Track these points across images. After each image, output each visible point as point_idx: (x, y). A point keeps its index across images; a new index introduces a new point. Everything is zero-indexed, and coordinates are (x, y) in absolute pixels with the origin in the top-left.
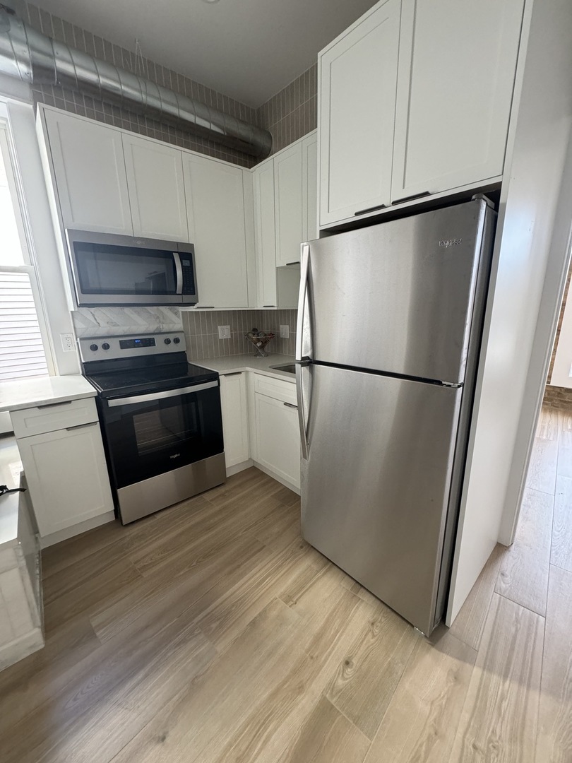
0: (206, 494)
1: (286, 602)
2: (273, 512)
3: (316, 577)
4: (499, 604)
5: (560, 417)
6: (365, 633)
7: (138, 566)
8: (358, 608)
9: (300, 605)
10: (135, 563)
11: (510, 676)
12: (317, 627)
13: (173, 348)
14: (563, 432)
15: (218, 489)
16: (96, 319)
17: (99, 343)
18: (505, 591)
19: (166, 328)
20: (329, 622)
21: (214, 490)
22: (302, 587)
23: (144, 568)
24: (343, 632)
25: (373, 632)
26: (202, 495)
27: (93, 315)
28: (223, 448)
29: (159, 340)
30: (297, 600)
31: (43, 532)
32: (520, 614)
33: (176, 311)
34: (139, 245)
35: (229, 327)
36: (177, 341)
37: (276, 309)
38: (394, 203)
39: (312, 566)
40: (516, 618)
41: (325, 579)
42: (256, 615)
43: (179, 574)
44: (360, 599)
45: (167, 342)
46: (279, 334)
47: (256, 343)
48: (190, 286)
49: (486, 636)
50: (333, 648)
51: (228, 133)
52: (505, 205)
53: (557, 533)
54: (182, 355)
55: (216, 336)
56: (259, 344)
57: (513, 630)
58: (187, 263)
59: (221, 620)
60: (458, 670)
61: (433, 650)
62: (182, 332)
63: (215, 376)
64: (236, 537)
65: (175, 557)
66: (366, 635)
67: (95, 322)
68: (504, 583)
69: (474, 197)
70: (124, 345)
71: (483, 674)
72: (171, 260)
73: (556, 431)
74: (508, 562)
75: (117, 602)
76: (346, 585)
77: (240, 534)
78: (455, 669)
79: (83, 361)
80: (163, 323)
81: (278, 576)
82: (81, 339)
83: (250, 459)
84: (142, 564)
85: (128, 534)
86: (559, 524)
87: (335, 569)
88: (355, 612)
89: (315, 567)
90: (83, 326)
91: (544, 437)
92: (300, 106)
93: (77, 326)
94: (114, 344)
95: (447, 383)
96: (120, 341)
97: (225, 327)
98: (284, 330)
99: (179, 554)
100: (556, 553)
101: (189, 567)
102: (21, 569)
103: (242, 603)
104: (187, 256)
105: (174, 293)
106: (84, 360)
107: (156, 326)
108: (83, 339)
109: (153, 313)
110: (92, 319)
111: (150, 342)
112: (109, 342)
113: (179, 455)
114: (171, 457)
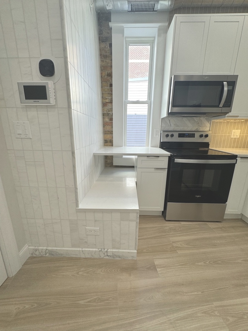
0: (209, 223)
7: (174, 245)
10: (173, 242)
13: (203, 140)
15: (217, 223)
16: (170, 123)
17: (170, 134)
21: (215, 223)
23: (178, 248)
26: (207, 223)
27: (169, 121)
29: (197, 135)
33: (209, 120)
34: (206, 79)
35: (240, 131)
36: (206, 136)
43: (199, 264)
45: (201, 136)
48: (229, 102)
58: (231, 88)
67: (169, 124)
70: (181, 135)
72: (221, 86)
80: (201, 126)
82: (163, 131)
84: (176, 245)
85: (167, 225)
90: (165, 126)
93: (162, 125)
94: (176, 135)
96: (179, 134)
97: (237, 130)
104: (233, 83)
105: (218, 106)
106: (162, 140)
107: (196, 128)
108: (164, 131)
109: (197, 121)
110: (168, 122)
111: (193, 136)
112: (174, 133)
113: (200, 196)
114: (196, 196)
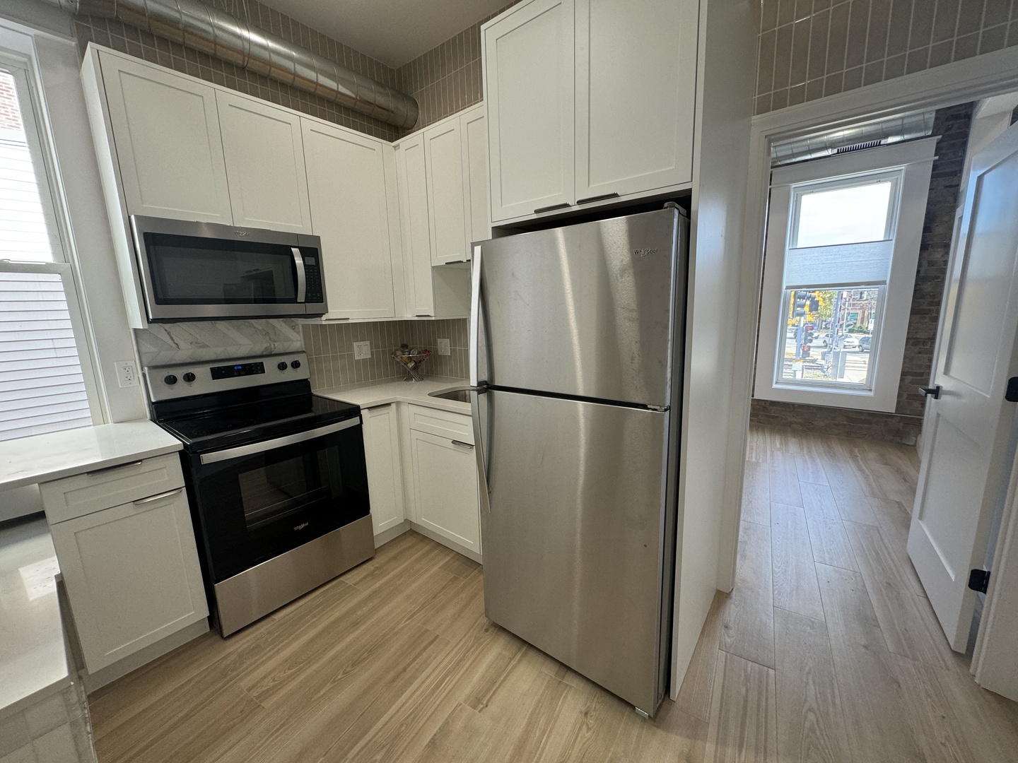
0: (348, 576)
1: (474, 707)
2: (444, 588)
3: (510, 667)
4: (726, 662)
5: (767, 436)
6: (578, 726)
7: (255, 693)
8: (566, 697)
9: (493, 708)
10: (249, 690)
11: (745, 746)
12: (518, 732)
13: (290, 375)
14: (772, 452)
15: (365, 566)
16: (172, 339)
17: (179, 373)
18: (731, 647)
19: (279, 347)
20: (531, 723)
21: (360, 569)
22: (492, 684)
23: (265, 695)
24: (551, 732)
25: (587, 725)
26: (341, 579)
27: (169, 333)
28: (369, 509)
29: (270, 365)
30: (489, 701)
31: (92, 667)
32: (749, 669)
33: (293, 324)
35: (368, 343)
36: (296, 365)
37: (433, 319)
38: (580, 202)
39: (504, 653)
40: (745, 676)
41: (522, 667)
42: (435, 732)
43: (319, 695)
44: (567, 685)
45: (282, 367)
46: (436, 350)
47: (406, 364)
48: (316, 292)
49: (715, 705)
50: (541, 755)
51: (360, 97)
52: (697, 213)
53: (776, 569)
54: (305, 384)
55: (352, 356)
56: (411, 365)
57: (743, 691)
58: (311, 261)
59: (388, 746)
60: (690, 750)
61: (659, 732)
62: (303, 352)
63: (355, 411)
64: (396, 630)
65: (309, 671)
66: (580, 729)
67: (170, 342)
68: (728, 636)
69: (666, 205)
70: (217, 374)
71: (716, 751)
72: (289, 257)
73: (765, 452)
74: (731, 611)
75: (226, 752)
76: (549, 670)
77: (401, 626)
78: (686, 750)
79: (153, 400)
80: (275, 341)
81: (462, 672)
82: (151, 368)
83: (406, 520)
84: (261, 690)
85: (232, 649)
86: (779, 560)
87: (532, 653)
88: (564, 702)
89: (507, 654)
90: (153, 349)
91: (754, 460)
92: (453, 72)
93: (144, 349)
94: (202, 373)
95: (653, 407)
96: (211, 368)
97: (361, 343)
98: (444, 346)
99: (316, 666)
100: (779, 593)
101: (334, 681)
102: (73, 724)
103: (414, 718)
104: (312, 252)
105: (294, 301)
106: (155, 397)
107: (265, 346)
108: (154, 368)
109: (260, 328)
110: (167, 339)
111: (258, 369)
112: (194, 370)
113: (307, 524)
114: (296, 529)
